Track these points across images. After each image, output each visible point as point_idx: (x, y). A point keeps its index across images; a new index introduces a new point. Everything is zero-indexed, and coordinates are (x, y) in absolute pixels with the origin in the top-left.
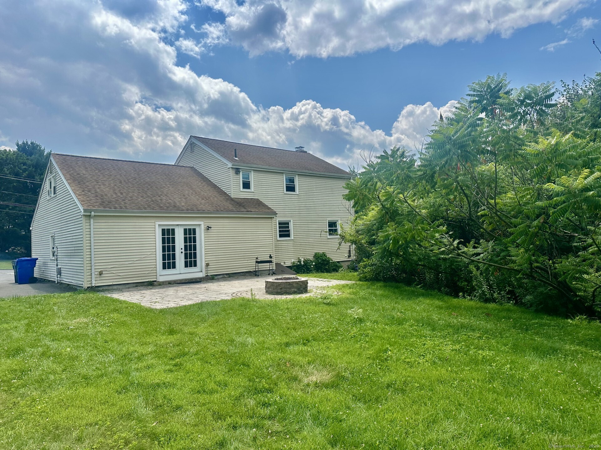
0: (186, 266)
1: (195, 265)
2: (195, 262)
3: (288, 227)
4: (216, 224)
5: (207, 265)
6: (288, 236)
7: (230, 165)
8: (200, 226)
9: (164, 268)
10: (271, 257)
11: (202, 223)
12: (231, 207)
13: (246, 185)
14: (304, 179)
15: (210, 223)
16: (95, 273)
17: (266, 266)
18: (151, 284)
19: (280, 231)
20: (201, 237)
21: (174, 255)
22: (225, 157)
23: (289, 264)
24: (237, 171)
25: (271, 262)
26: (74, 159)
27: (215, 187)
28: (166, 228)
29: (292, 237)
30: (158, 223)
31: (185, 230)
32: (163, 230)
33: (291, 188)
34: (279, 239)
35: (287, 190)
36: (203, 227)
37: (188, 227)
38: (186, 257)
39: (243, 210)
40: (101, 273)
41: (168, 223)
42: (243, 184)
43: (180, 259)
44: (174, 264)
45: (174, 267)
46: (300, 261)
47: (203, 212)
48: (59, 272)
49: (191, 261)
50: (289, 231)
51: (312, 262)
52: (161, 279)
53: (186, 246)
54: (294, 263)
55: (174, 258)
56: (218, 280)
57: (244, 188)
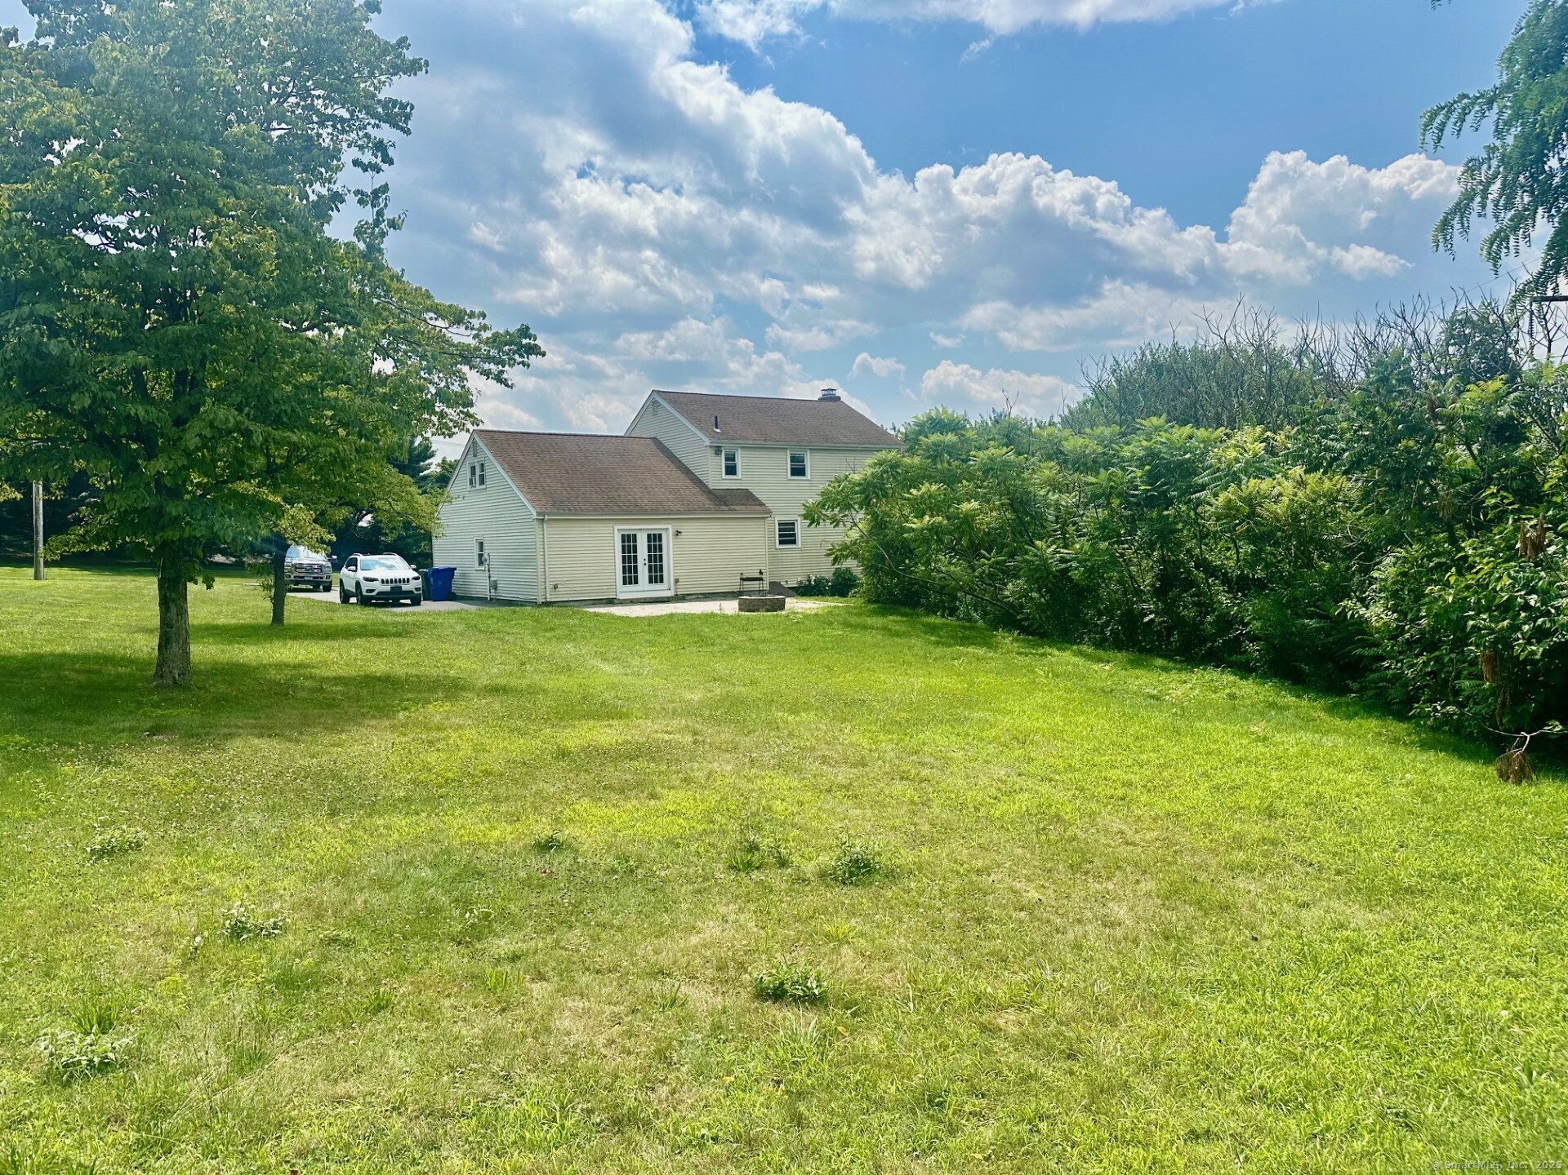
0: (651, 581)
1: (662, 581)
2: (662, 576)
3: (793, 530)
4: (687, 528)
5: (677, 581)
6: (794, 542)
7: (707, 442)
8: (667, 530)
9: (625, 583)
10: (761, 573)
11: (670, 526)
12: (707, 503)
13: (731, 470)
14: (819, 456)
15: (680, 526)
16: (549, 587)
17: (755, 585)
18: (611, 602)
19: (780, 536)
20: (668, 544)
21: (636, 568)
22: (701, 429)
23: (793, 583)
24: (718, 451)
25: (761, 579)
26: (503, 436)
27: (688, 472)
28: (626, 533)
29: (799, 543)
30: (616, 527)
31: (649, 536)
32: (623, 536)
33: (798, 471)
34: (778, 546)
35: (792, 474)
36: (671, 532)
37: (652, 532)
38: (650, 571)
39: (724, 508)
40: (556, 587)
41: (629, 528)
42: (727, 467)
43: (643, 572)
44: (636, 578)
45: (636, 582)
46: (809, 581)
47: (671, 512)
48: (494, 586)
49: (656, 576)
50: (794, 535)
51: (828, 581)
52: (621, 597)
53: (650, 556)
54: (801, 582)
55: (636, 571)
56: (690, 600)
57: (727, 473)
